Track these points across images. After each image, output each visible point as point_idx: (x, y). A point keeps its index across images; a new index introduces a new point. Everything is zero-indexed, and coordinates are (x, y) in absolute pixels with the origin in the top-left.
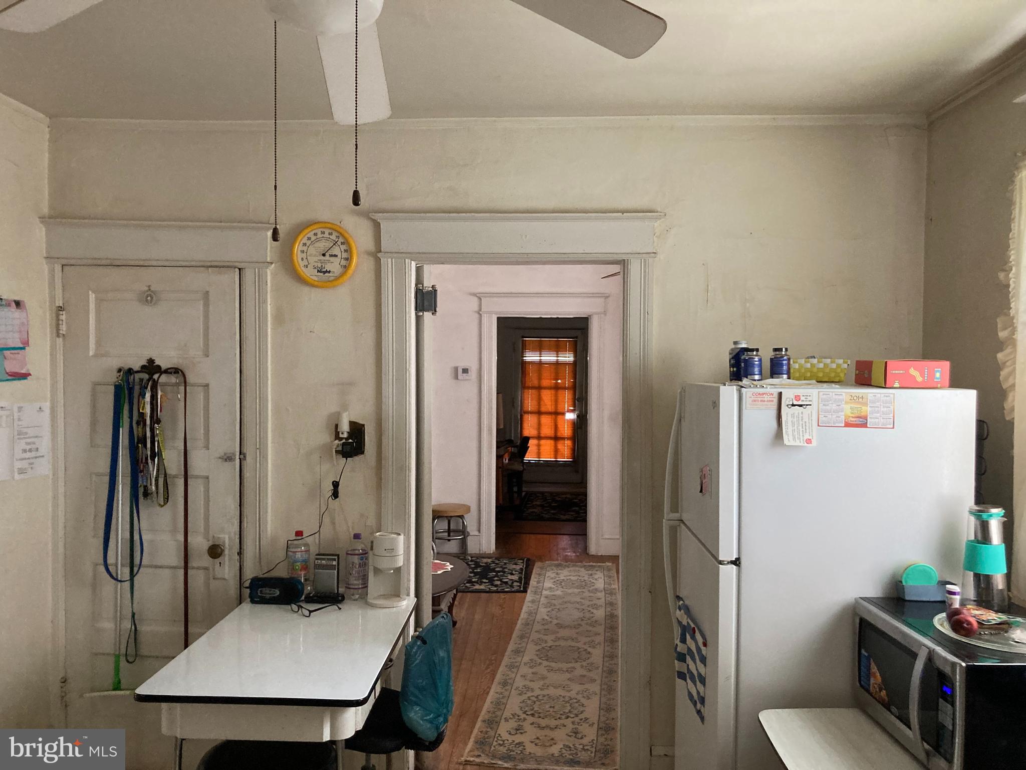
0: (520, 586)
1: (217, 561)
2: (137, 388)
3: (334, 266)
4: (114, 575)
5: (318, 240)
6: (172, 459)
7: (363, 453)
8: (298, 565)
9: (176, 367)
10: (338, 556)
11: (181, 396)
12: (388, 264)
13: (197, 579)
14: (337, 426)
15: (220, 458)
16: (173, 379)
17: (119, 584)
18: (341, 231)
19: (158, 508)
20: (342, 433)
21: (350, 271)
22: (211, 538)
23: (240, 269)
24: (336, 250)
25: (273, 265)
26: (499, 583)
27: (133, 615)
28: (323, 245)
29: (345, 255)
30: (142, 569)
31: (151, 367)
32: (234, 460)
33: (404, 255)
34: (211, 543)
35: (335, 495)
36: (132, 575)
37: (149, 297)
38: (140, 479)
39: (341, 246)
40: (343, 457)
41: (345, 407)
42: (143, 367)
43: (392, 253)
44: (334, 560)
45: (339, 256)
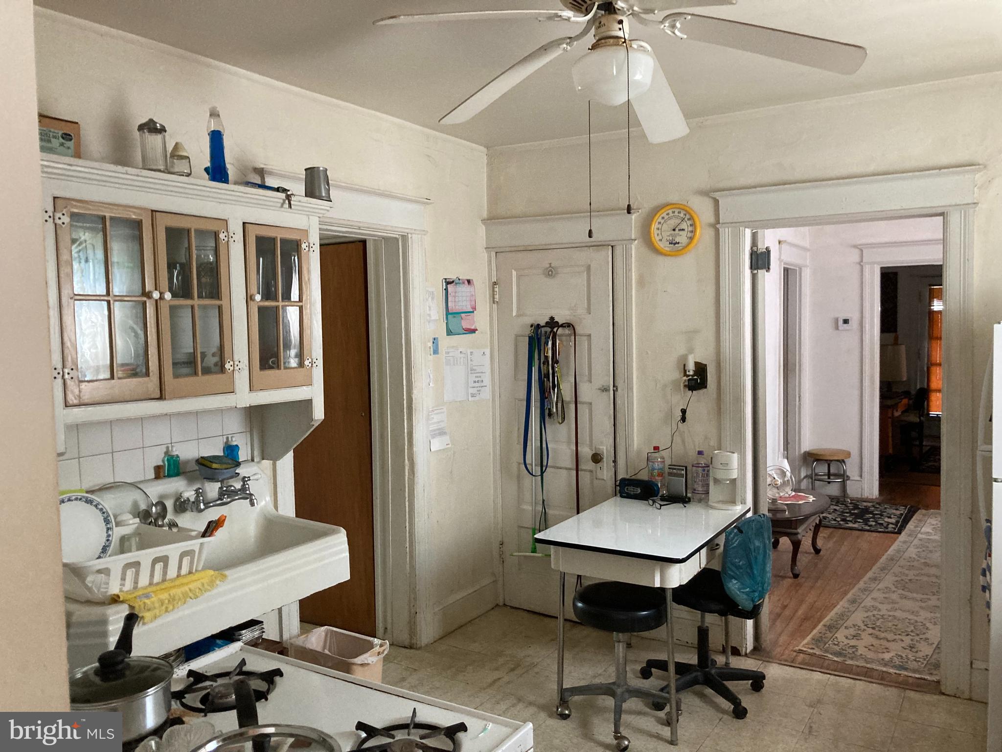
0: (895, 529)
1: (599, 465)
2: (543, 339)
3: (682, 238)
4: (531, 472)
5: (670, 218)
6: (566, 389)
7: (706, 387)
8: (656, 472)
9: (569, 322)
10: (686, 467)
11: (572, 344)
12: (726, 233)
13: (585, 478)
14: (685, 365)
15: (599, 389)
16: (567, 331)
17: (534, 478)
18: (688, 209)
19: (558, 424)
20: (689, 371)
21: (695, 241)
22: (594, 448)
23: (612, 246)
24: (684, 226)
25: (636, 242)
26: (874, 523)
27: (543, 501)
28: (673, 222)
29: (690, 229)
30: (547, 469)
31: (552, 323)
32: (609, 390)
33: (738, 224)
34: (594, 452)
35: (683, 419)
36: (542, 473)
37: (550, 272)
38: (546, 404)
39: (688, 222)
40: (689, 390)
41: (691, 351)
42: (547, 323)
43: (728, 223)
44: (683, 470)
45: (686, 230)
